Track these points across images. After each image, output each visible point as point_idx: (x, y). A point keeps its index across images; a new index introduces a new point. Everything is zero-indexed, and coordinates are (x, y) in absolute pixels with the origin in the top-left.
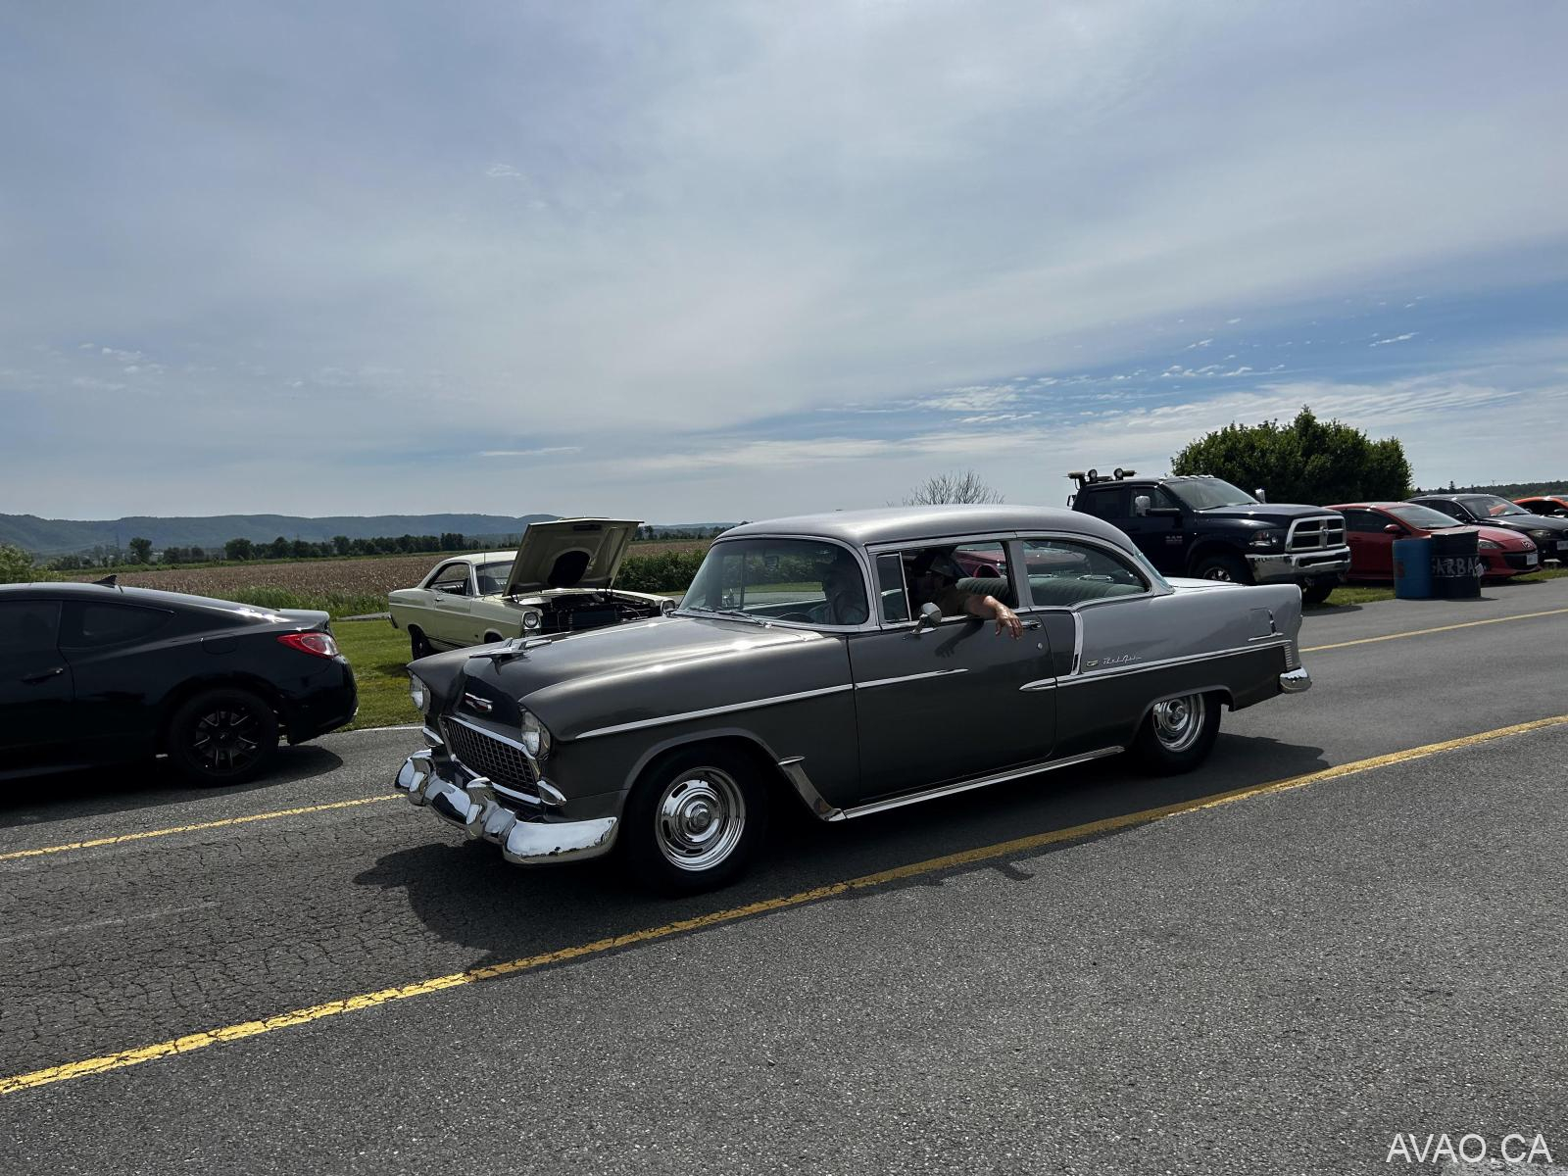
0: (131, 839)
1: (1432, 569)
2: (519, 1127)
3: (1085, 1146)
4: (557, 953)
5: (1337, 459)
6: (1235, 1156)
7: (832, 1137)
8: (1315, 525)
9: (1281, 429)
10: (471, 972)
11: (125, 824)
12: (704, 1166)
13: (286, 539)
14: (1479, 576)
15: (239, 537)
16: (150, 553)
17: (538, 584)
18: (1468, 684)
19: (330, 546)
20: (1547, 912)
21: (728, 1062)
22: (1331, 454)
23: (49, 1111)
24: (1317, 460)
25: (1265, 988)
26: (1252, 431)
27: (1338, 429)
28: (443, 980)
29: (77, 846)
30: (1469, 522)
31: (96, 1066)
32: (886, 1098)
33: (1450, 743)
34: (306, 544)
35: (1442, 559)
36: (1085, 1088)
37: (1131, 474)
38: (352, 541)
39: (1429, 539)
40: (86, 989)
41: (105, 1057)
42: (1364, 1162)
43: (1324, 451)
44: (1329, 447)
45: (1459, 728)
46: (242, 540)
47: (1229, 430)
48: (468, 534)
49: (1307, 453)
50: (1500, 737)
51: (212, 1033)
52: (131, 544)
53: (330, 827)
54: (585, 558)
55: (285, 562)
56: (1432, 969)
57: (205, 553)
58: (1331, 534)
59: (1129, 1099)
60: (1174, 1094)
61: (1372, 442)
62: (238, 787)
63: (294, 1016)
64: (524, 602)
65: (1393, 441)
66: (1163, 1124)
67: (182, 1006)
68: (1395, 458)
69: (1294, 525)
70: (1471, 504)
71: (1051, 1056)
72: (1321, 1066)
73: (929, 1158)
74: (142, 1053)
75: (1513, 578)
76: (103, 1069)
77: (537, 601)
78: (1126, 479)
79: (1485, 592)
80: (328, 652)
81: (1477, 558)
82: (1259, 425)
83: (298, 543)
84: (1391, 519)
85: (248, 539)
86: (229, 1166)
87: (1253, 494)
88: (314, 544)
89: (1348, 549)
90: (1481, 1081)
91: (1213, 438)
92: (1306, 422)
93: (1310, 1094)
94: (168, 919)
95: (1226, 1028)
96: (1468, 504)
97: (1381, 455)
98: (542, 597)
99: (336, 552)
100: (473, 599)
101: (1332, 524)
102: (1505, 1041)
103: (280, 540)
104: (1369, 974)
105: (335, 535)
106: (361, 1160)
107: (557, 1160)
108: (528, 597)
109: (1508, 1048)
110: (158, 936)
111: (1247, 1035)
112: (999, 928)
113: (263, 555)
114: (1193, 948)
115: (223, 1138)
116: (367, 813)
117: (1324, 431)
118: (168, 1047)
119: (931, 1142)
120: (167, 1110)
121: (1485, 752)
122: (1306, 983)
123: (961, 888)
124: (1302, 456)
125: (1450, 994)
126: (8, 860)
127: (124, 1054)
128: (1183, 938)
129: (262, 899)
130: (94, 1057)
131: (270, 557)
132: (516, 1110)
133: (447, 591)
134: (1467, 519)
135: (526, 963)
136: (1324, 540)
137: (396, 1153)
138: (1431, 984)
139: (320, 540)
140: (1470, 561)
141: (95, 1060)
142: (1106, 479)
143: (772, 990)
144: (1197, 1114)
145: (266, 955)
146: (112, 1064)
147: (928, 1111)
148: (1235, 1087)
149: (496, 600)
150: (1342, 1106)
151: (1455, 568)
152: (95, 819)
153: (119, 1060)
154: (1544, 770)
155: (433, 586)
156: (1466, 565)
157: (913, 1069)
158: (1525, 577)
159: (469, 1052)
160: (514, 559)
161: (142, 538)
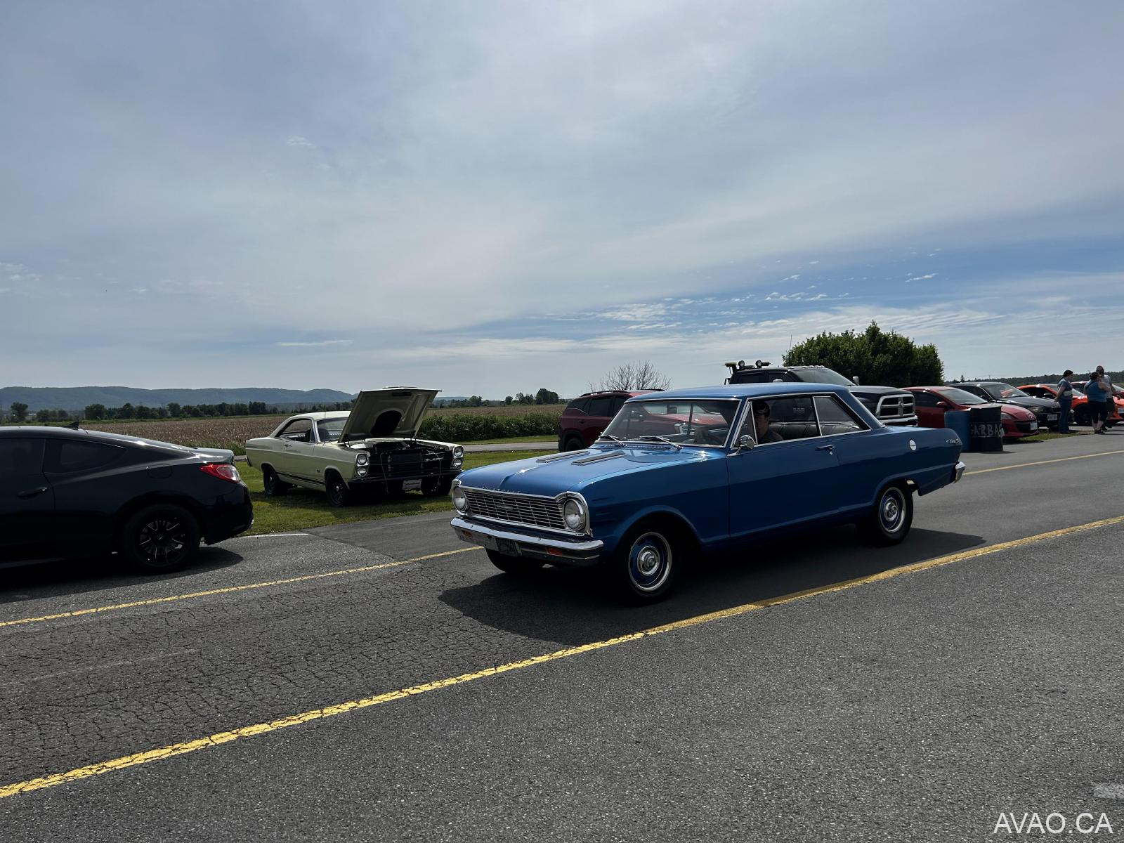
0: (108, 610)
1: (971, 432)
2: (482, 784)
3: (864, 785)
4: (459, 678)
5: (895, 357)
6: (962, 788)
7: (696, 784)
8: (895, 401)
9: (857, 337)
10: (403, 690)
11: (97, 600)
12: (618, 803)
13: (132, 405)
14: (1002, 437)
15: (95, 403)
16: (26, 414)
17: (363, 434)
18: (1013, 506)
19: (165, 410)
20: (1110, 644)
21: (608, 741)
22: (891, 354)
23: (138, 783)
24: (881, 359)
25: (947, 691)
26: (838, 337)
27: (895, 337)
28: (385, 696)
29: (68, 614)
30: (990, 401)
31: (158, 754)
32: (723, 760)
33: (1014, 542)
34: (147, 409)
35: (977, 425)
36: (852, 752)
37: (767, 364)
38: (182, 407)
39: (968, 411)
40: (124, 707)
41: (162, 749)
42: (1044, 789)
43: (885, 353)
44: (889, 350)
45: (1018, 533)
46: (98, 405)
47: (821, 336)
48: (269, 403)
49: (875, 353)
50: (1046, 538)
51: (234, 731)
52: (12, 407)
53: (253, 600)
54: (398, 416)
55: (133, 422)
56: (1049, 678)
57: (69, 414)
58: (906, 407)
59: (883, 758)
60: (910, 753)
61: (917, 347)
62: (172, 575)
63: (289, 720)
64: (355, 447)
65: (931, 346)
66: (910, 771)
67: (202, 716)
68: (932, 358)
69: (881, 400)
70: (989, 389)
71: (822, 733)
72: (998, 736)
73: (766, 795)
74: (189, 745)
75: (1021, 439)
76: (167, 756)
77: (362, 446)
78: (763, 367)
79: (1006, 448)
80: (234, 478)
81: (1001, 425)
82: (842, 334)
83: (141, 408)
84: (941, 398)
85: (103, 405)
86: (288, 812)
87: (852, 380)
88: (153, 409)
89: (916, 417)
90: (1100, 742)
91: (811, 342)
92: (873, 332)
93: (997, 752)
94: (165, 660)
95: (929, 715)
96: (987, 389)
97: (924, 355)
98: (366, 444)
99: (169, 414)
100: (316, 445)
101: (906, 400)
102: (1108, 718)
103: (128, 405)
104: (1010, 681)
105: (169, 403)
106: (380, 806)
107: (518, 803)
108: (355, 443)
109: (1111, 723)
110: (163, 672)
111: (945, 718)
112: (758, 658)
113: (114, 416)
114: (890, 668)
115: (276, 796)
116: (277, 591)
117: (886, 338)
118: (205, 741)
119: (765, 786)
120: (225, 780)
121: (1038, 548)
122: (970, 688)
123: (722, 633)
124: (871, 355)
125: (1064, 693)
126: (20, 624)
127: (176, 746)
128: (882, 662)
129: (229, 647)
130: (154, 749)
131: (119, 418)
132: (475, 774)
133: (293, 439)
134: (989, 399)
135: (440, 684)
136: (900, 411)
137: (402, 801)
138: (1051, 687)
139: (157, 406)
140: (996, 427)
141: (156, 751)
142: (751, 367)
143: (619, 698)
144: (930, 765)
145: (247, 683)
146: (170, 753)
147: (754, 767)
148: (948, 749)
149: (333, 445)
150: (1020, 758)
151: (986, 431)
152: (73, 597)
153: (174, 750)
154: (1080, 559)
155: (282, 436)
156: (994, 429)
157: (734, 743)
158: (1029, 438)
159: (425, 740)
160: (348, 416)
161: (20, 403)
